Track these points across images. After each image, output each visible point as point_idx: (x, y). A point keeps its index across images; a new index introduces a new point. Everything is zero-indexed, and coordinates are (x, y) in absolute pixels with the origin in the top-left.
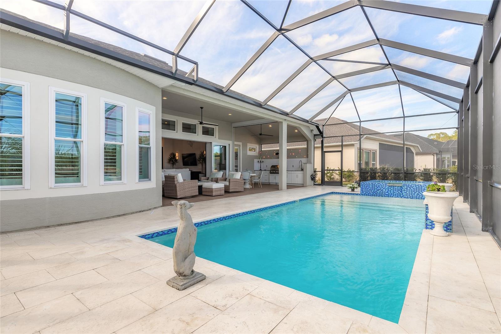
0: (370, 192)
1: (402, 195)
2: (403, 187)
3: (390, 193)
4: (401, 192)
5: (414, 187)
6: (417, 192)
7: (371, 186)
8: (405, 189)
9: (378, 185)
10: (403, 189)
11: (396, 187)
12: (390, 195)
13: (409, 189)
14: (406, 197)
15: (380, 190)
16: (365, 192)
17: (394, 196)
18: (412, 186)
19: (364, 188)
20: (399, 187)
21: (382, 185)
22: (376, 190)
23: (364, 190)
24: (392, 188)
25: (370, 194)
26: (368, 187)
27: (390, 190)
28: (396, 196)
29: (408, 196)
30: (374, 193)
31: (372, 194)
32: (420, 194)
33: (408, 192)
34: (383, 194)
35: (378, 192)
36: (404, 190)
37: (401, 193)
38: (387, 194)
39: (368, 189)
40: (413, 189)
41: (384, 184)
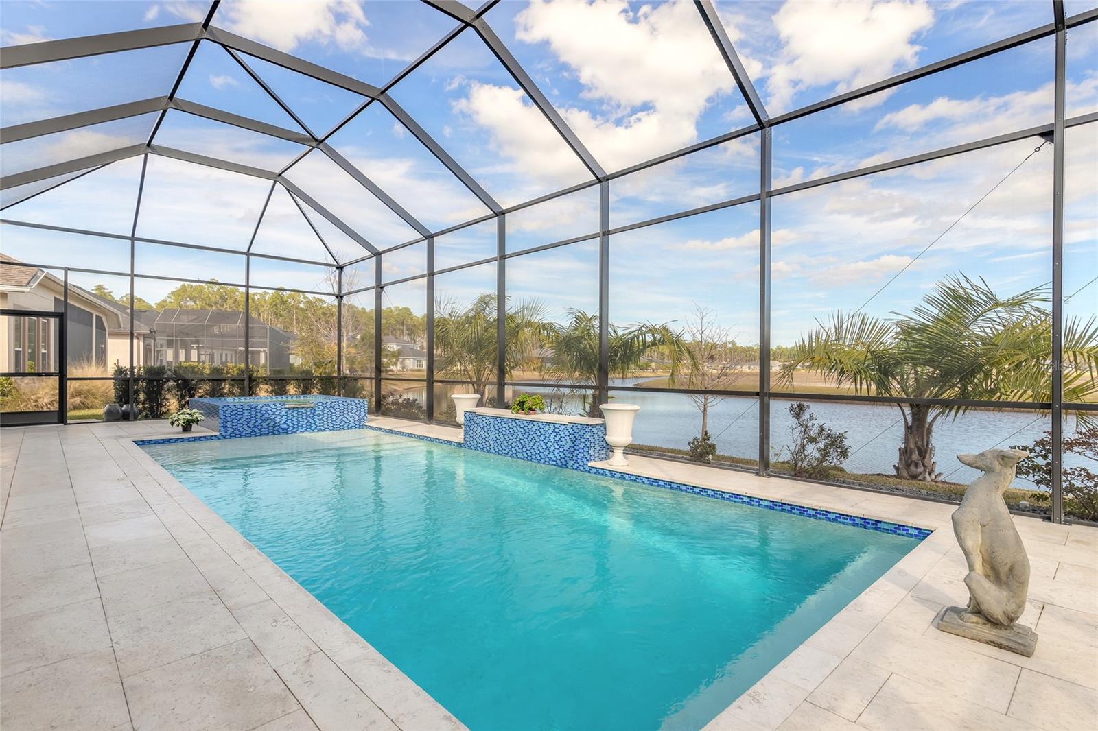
0: (245, 427)
1: (314, 426)
2: (317, 409)
3: (290, 425)
4: (313, 419)
5: (337, 407)
6: (341, 417)
7: (247, 413)
8: (321, 413)
9: (264, 409)
10: (316, 413)
11: (303, 411)
12: (290, 429)
13: (326, 410)
14: (322, 428)
15: (269, 421)
16: (231, 430)
17: (300, 430)
18: (333, 404)
19: (229, 419)
20: (309, 410)
21: (274, 407)
22: (259, 421)
23: (228, 424)
24: (295, 414)
25: (244, 434)
26: (239, 417)
27: (290, 417)
28: (304, 429)
29: (326, 426)
30: (255, 429)
31: (250, 430)
32: (345, 419)
33: (325, 419)
34: (277, 428)
35: (264, 425)
36: (319, 415)
37: (313, 422)
38: (285, 426)
39: (240, 422)
40: (333, 411)
41: (279, 405)
